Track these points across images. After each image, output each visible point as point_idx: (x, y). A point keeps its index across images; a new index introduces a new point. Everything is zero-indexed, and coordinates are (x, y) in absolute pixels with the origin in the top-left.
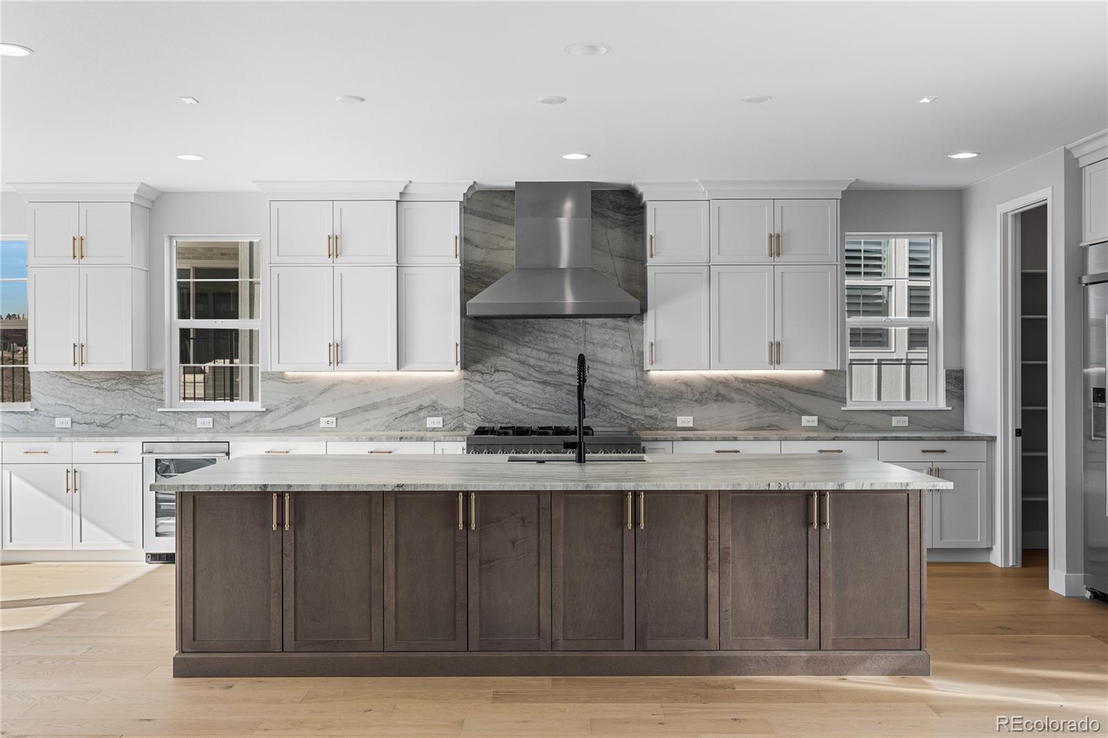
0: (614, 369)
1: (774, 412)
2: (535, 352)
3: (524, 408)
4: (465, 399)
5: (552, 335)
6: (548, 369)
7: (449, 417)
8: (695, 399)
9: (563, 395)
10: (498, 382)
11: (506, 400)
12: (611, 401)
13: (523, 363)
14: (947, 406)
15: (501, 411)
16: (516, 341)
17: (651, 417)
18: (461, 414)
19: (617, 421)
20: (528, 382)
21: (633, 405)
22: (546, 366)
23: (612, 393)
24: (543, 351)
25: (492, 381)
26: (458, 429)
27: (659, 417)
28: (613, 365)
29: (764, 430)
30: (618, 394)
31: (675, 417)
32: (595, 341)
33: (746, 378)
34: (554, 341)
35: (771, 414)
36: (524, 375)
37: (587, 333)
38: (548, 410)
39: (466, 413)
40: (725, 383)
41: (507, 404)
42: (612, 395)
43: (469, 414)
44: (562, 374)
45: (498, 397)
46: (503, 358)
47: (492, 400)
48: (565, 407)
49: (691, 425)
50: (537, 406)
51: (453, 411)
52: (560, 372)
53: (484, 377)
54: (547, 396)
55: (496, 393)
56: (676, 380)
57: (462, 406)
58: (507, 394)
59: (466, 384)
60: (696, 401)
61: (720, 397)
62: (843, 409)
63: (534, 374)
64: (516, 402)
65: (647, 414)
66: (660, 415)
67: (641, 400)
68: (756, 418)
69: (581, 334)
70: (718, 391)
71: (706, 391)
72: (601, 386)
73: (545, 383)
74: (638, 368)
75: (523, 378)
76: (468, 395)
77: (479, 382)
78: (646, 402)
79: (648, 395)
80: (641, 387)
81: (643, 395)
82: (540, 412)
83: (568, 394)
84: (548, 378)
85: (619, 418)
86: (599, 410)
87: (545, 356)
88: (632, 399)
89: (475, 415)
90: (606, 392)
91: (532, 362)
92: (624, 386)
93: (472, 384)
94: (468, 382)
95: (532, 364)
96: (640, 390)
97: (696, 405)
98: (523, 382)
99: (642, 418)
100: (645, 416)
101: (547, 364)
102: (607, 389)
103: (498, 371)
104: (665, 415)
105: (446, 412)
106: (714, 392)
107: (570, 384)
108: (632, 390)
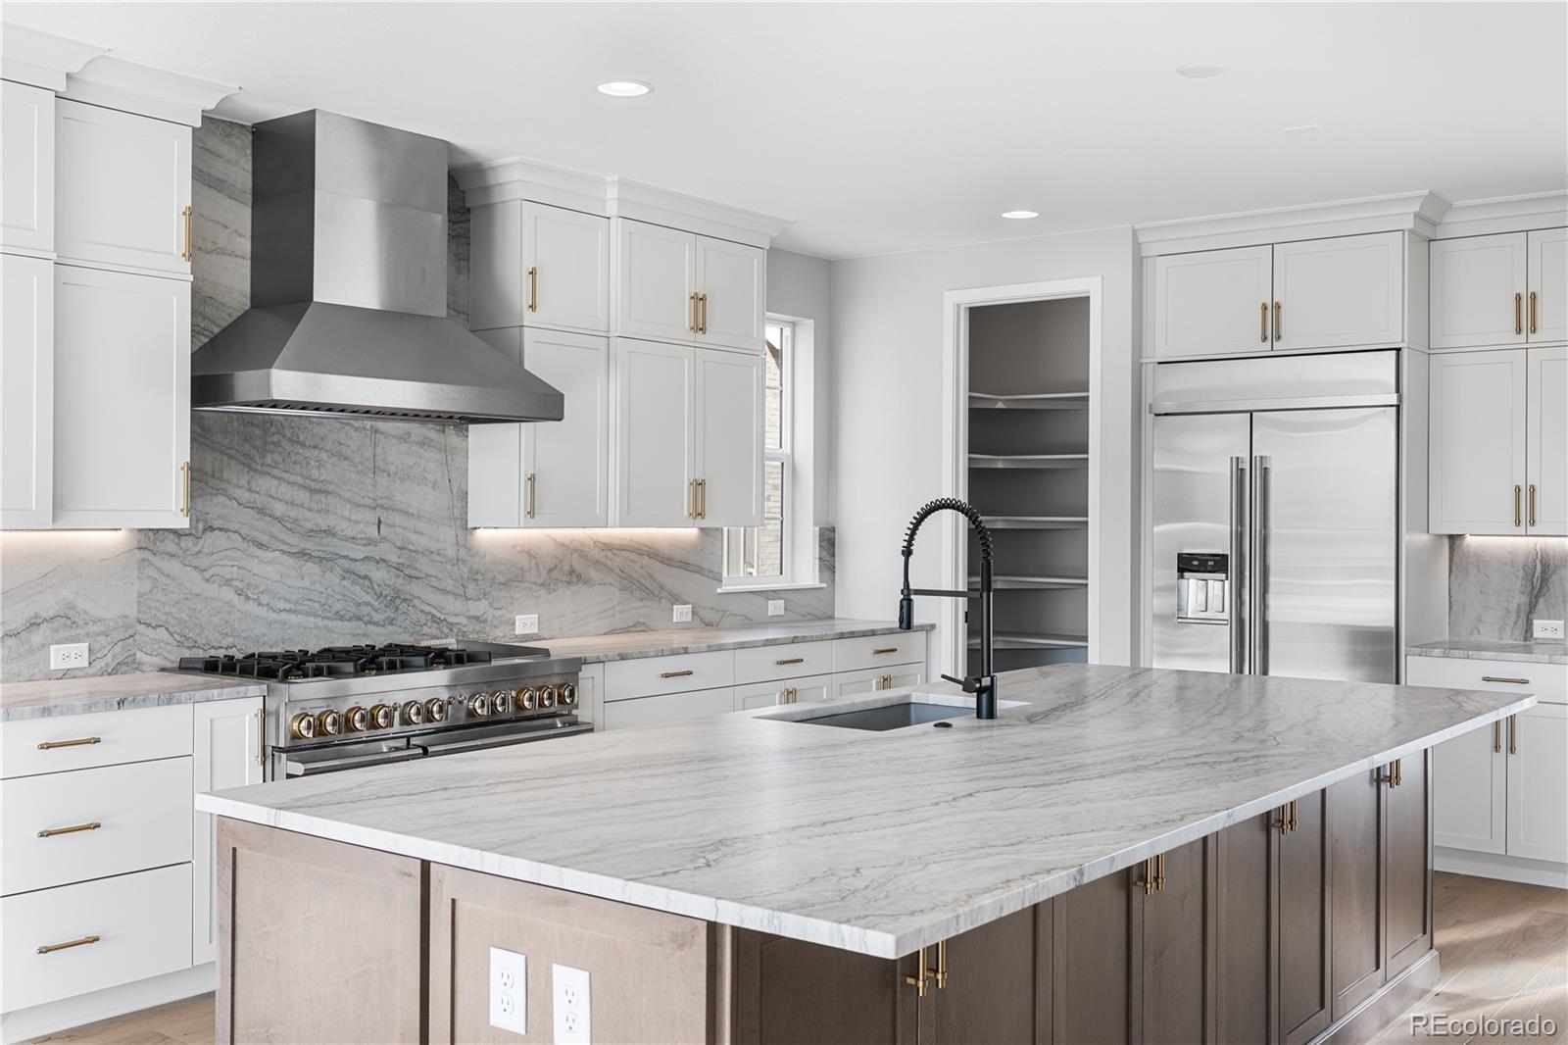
0: (421, 526)
1: (641, 600)
2: (284, 488)
3: (263, 612)
4: (141, 595)
5: (316, 453)
6: (309, 526)
7: (102, 640)
8: (540, 581)
9: (336, 580)
10: (212, 553)
11: (228, 594)
12: (416, 589)
13: (262, 511)
14: (821, 582)
15: (216, 620)
16: (249, 465)
17: (476, 618)
18: (131, 632)
19: (426, 630)
20: (271, 555)
21: (451, 597)
22: (306, 520)
23: (419, 575)
24: (300, 486)
25: (198, 553)
26: (124, 668)
27: (490, 618)
28: (419, 517)
29: (629, 632)
30: (427, 575)
31: (512, 616)
32: (392, 468)
33: (607, 541)
34: (320, 465)
35: (639, 604)
36: (265, 539)
37: (379, 450)
38: (308, 614)
39: (142, 629)
40: (579, 551)
41: (229, 604)
42: (417, 578)
43: (149, 631)
44: (334, 535)
45: (212, 590)
46: (222, 499)
47: (198, 595)
48: (338, 606)
49: (535, 630)
50: (288, 606)
51: (112, 625)
52: (329, 532)
53: (183, 545)
54: (307, 583)
55: (207, 581)
56: (515, 546)
57: (133, 612)
58: (228, 582)
59: (143, 560)
60: (543, 584)
61: (575, 577)
62: (719, 591)
63: (282, 536)
64: (248, 598)
65: (472, 613)
66: (491, 613)
67: (462, 586)
68: (621, 612)
69: (368, 454)
70: (571, 566)
71: (556, 567)
72: (400, 561)
73: (303, 555)
74: (458, 522)
75: (261, 545)
76: (147, 586)
77: (172, 556)
78: (471, 589)
79: (475, 575)
80: (464, 561)
81: (465, 577)
82: (294, 619)
83: (344, 578)
84: (309, 546)
85: (429, 623)
86: (397, 609)
87: (302, 496)
88: (449, 584)
89: (162, 633)
90: (408, 571)
91: (279, 509)
92: (438, 558)
93: (156, 560)
94: (146, 554)
95: (278, 514)
96: (461, 567)
97: (543, 591)
98: (260, 553)
99: (465, 621)
100: (468, 618)
101: (308, 515)
102: (409, 566)
103: (212, 529)
104: (499, 613)
105: (97, 628)
106: (567, 568)
107: (346, 557)
108: (449, 567)
